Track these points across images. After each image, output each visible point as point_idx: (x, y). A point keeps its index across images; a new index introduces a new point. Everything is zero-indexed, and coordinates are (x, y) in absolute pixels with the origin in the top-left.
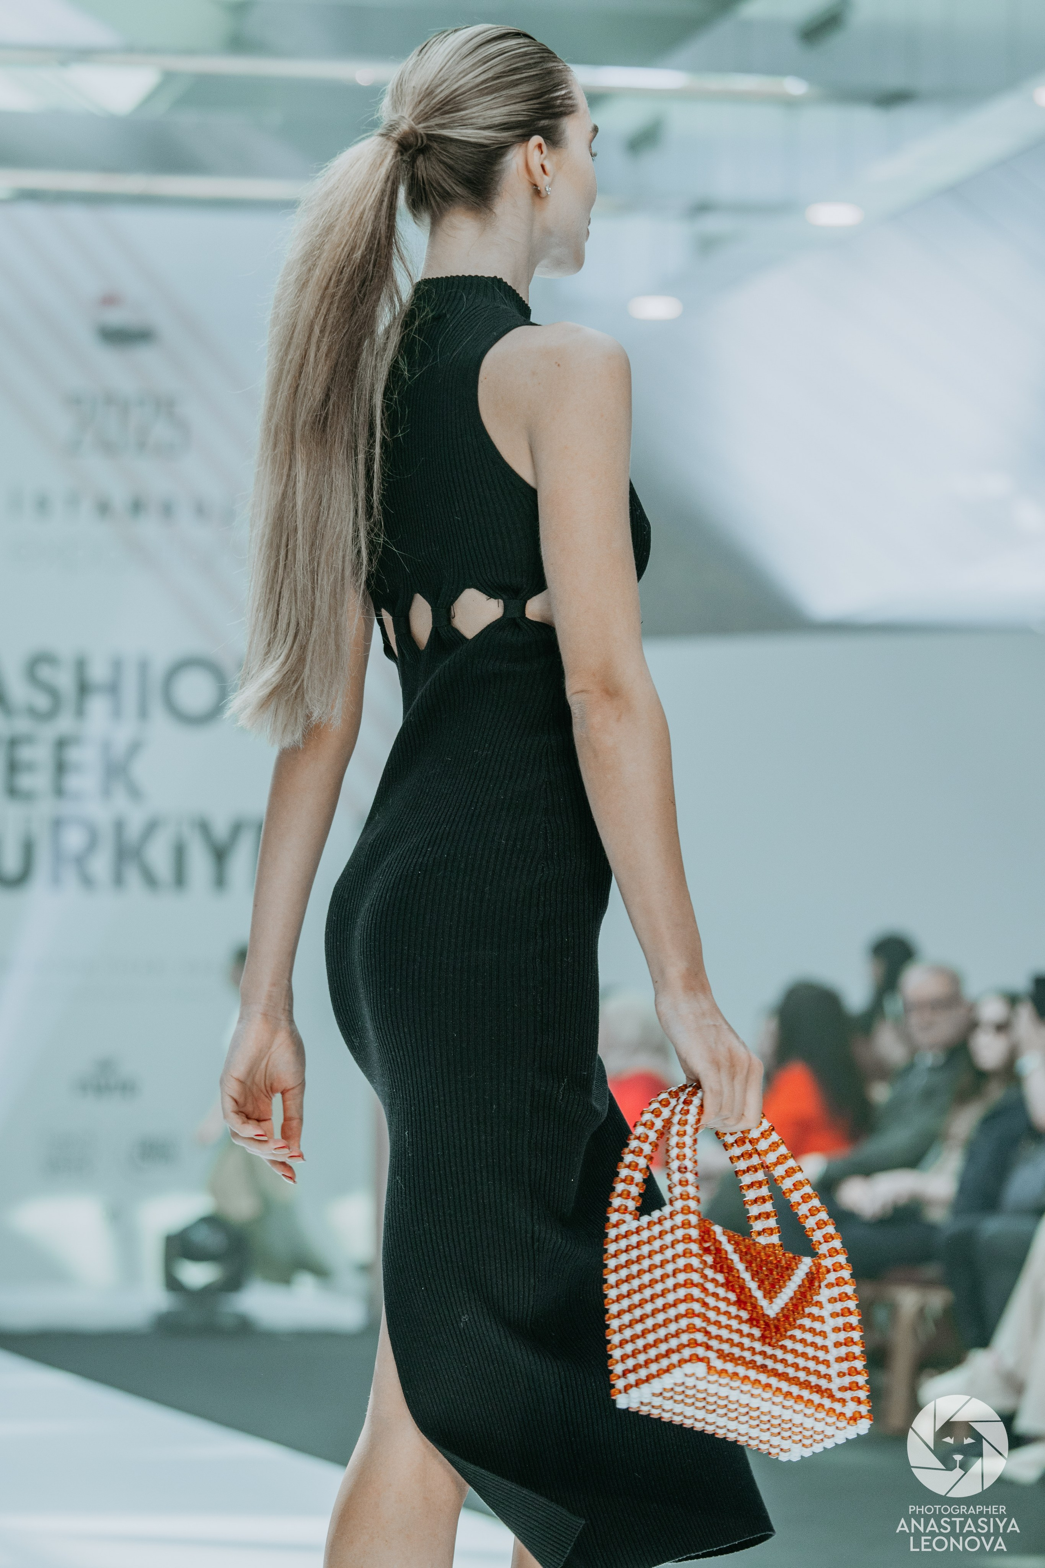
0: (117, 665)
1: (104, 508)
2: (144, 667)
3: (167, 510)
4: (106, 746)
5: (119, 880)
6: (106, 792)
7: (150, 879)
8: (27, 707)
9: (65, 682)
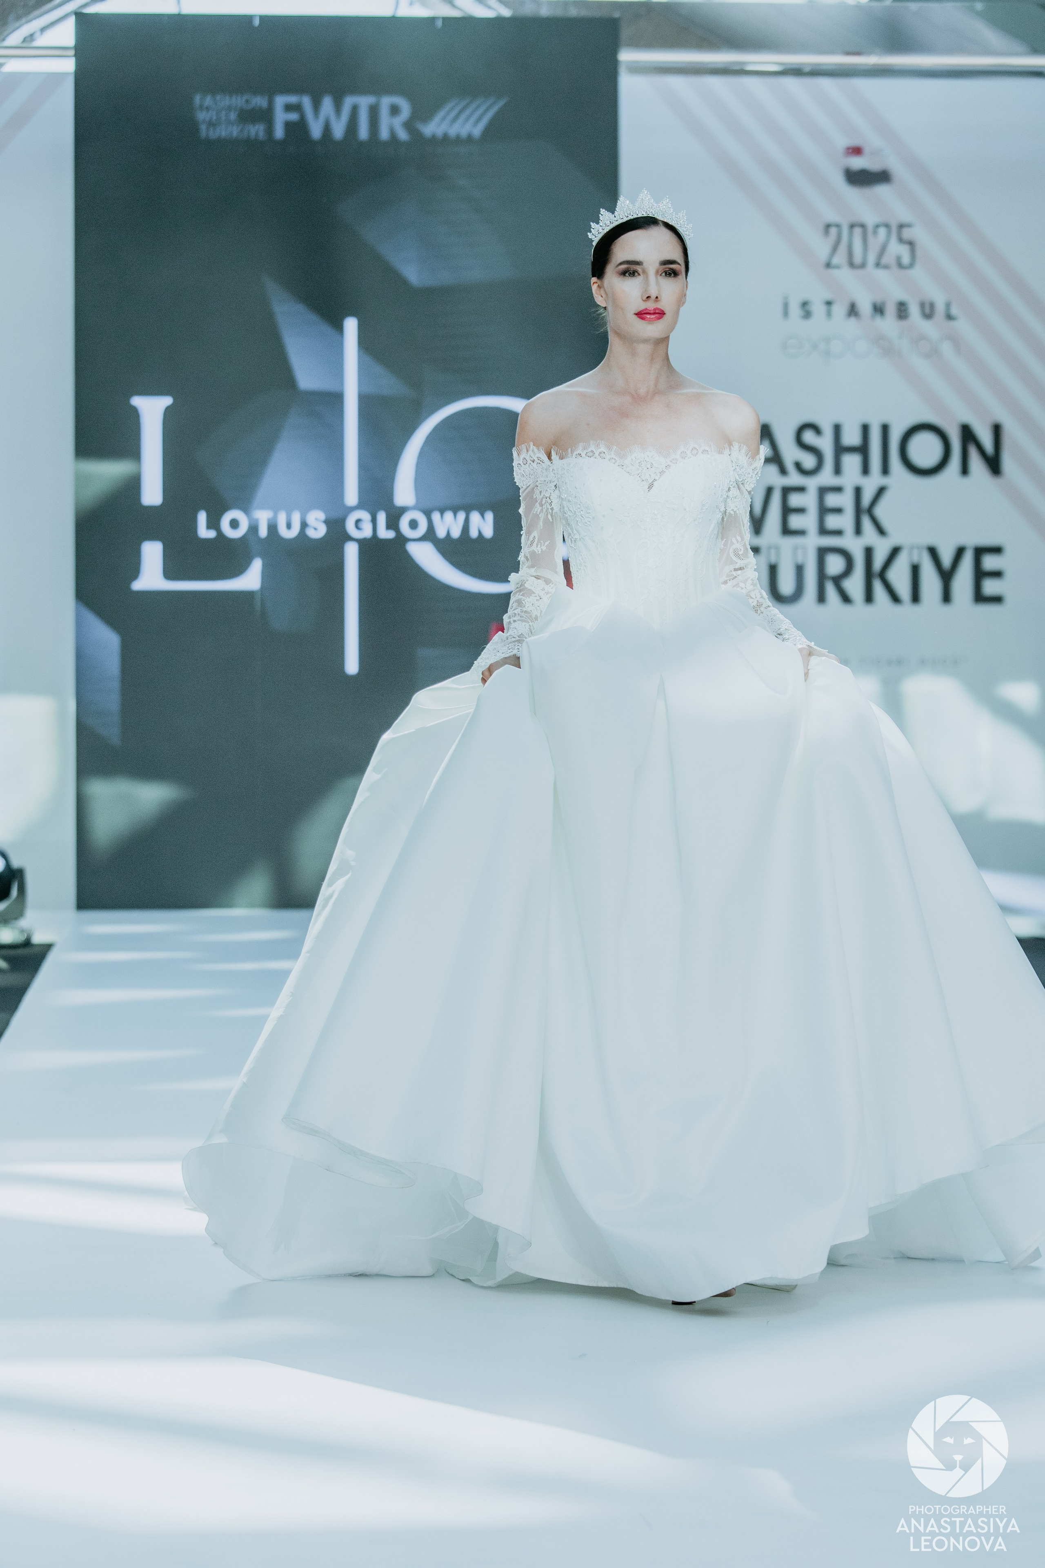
0: (865, 429)
1: (853, 311)
2: (885, 429)
3: (902, 311)
4: (858, 491)
5: (869, 597)
6: (858, 531)
7: (895, 598)
8: (798, 466)
9: (825, 444)
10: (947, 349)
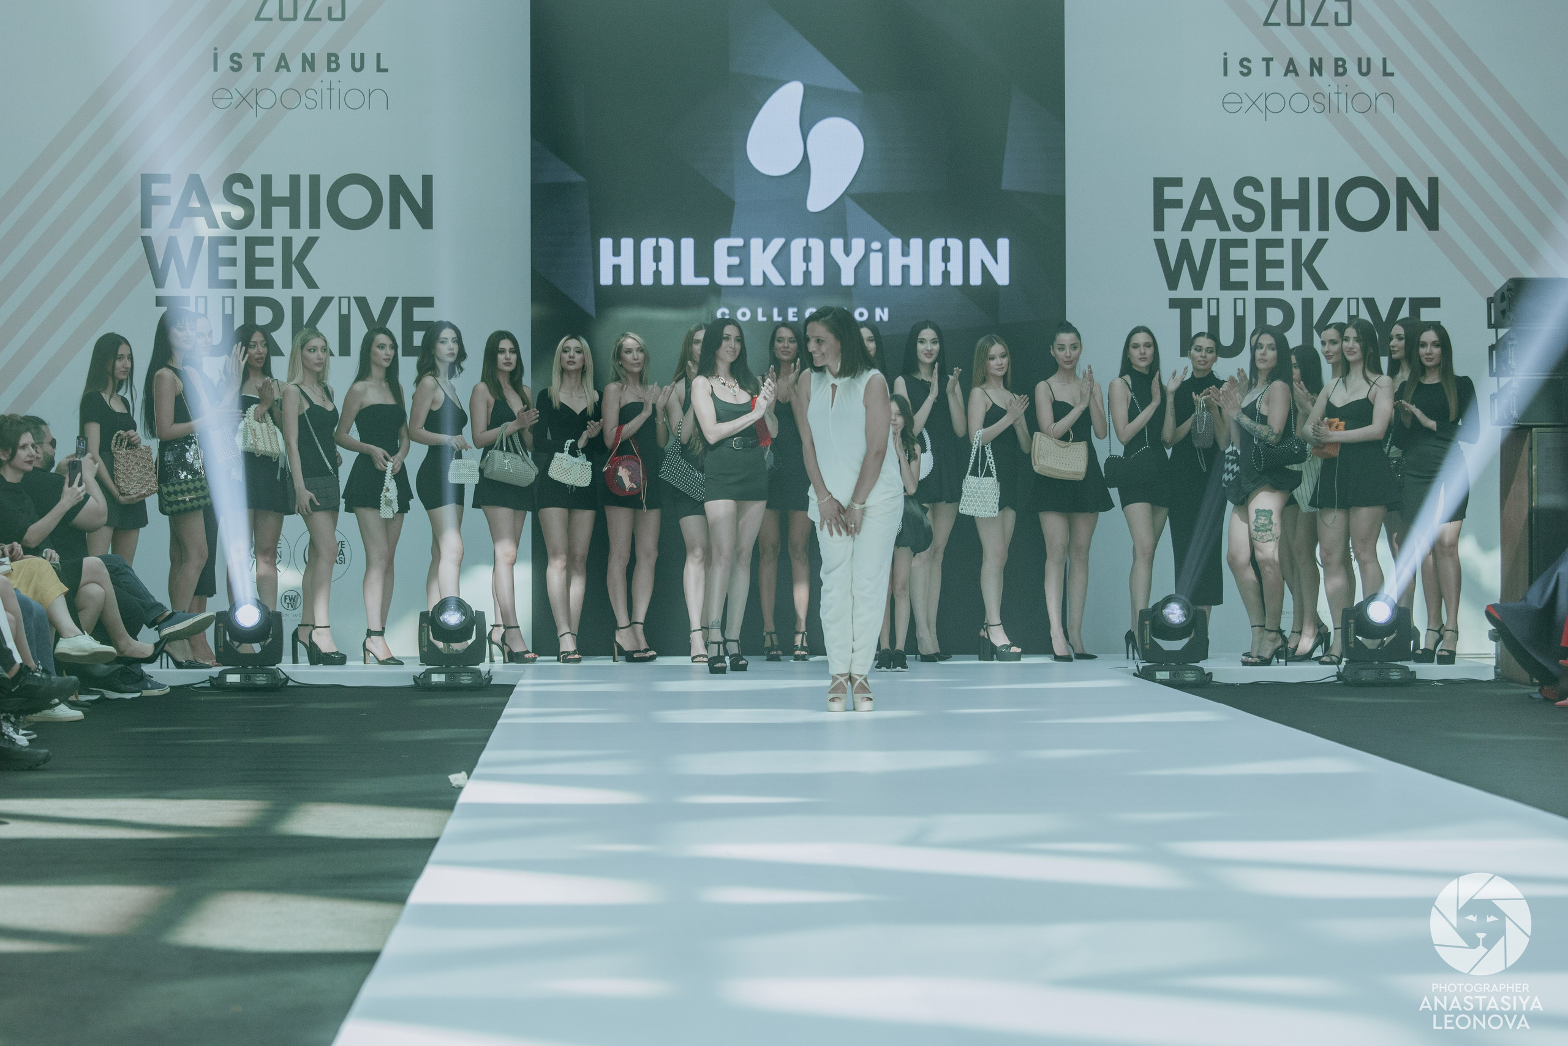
0: (1303, 183)
1: (1291, 68)
2: (1323, 183)
3: (1339, 67)
4: (1297, 245)
6: (1297, 284)
8: (1237, 219)
9: (1265, 198)
10: (1383, 104)
